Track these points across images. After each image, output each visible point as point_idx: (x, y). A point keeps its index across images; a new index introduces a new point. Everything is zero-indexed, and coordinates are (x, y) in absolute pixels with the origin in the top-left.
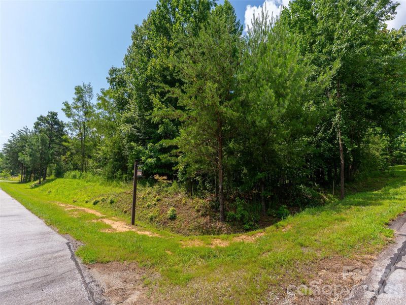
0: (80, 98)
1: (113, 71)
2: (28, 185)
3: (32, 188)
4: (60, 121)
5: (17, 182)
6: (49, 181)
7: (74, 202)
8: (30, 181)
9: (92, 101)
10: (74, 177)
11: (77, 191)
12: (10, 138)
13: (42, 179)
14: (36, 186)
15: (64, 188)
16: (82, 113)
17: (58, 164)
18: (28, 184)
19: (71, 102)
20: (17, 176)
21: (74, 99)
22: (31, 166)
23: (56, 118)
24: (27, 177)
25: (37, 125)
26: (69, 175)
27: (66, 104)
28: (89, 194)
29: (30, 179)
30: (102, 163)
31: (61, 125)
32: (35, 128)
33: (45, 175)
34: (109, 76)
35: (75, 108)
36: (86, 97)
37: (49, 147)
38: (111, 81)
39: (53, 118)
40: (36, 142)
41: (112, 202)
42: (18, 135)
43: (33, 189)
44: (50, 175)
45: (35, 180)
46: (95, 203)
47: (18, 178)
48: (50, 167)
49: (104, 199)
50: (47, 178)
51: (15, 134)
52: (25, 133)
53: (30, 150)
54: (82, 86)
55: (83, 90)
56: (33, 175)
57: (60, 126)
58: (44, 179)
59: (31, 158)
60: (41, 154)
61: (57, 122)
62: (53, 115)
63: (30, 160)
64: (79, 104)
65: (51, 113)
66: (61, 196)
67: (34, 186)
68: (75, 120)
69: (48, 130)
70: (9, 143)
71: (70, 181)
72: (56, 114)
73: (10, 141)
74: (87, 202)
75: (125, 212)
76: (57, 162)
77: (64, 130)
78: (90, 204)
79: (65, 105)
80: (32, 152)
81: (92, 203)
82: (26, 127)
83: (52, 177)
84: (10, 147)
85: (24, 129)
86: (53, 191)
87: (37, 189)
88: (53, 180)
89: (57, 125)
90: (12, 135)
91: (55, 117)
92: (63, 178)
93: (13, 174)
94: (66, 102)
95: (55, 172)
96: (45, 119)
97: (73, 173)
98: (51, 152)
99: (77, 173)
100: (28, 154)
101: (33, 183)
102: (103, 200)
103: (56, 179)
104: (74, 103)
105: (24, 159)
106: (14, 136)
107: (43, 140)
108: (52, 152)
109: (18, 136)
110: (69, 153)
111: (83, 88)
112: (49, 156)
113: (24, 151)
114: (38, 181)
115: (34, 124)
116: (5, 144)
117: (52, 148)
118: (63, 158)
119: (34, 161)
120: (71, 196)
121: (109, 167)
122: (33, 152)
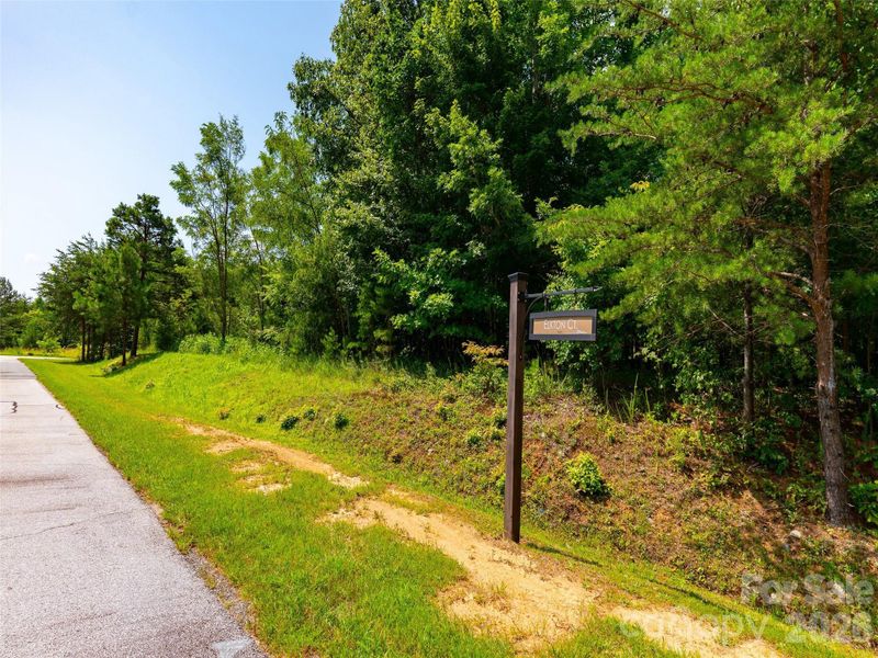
0: (214, 155)
1: (305, 69)
2: (97, 369)
3: (107, 375)
4: (165, 217)
5: (73, 360)
6: (146, 359)
7: (223, 417)
8: (101, 358)
9: (240, 165)
10: (206, 349)
11: (222, 385)
12: (55, 262)
13: (128, 355)
14: (115, 371)
15: (187, 378)
16: (217, 193)
17: (163, 321)
18: (97, 364)
19: (191, 166)
20: (74, 347)
21: (199, 156)
22: (102, 322)
23: (156, 211)
24: (94, 350)
25: (113, 227)
26: (192, 344)
27: (180, 170)
28: (262, 395)
29: (101, 353)
30: (277, 313)
31: (167, 228)
32: (110, 233)
33: (136, 344)
34: (295, 81)
35: (202, 181)
36: (228, 152)
37: (143, 277)
38: (300, 95)
39: (149, 210)
40: (113, 266)
41: (341, 424)
42: (72, 253)
43: (110, 379)
44: (145, 346)
45: (112, 356)
46: (289, 425)
47: (75, 353)
48: (146, 325)
49: (311, 412)
50: (139, 352)
51: (66, 252)
52: (86, 250)
53: (100, 285)
54: (218, 124)
55: (220, 135)
56: (107, 345)
57: (166, 230)
58: (134, 354)
59: (102, 305)
60: (125, 294)
61: (158, 221)
62: (150, 203)
63: (100, 309)
64: (212, 171)
65: (144, 198)
66: (181, 399)
67: (110, 370)
68: (201, 212)
69: (139, 238)
70: (53, 272)
71: (198, 360)
72: (155, 201)
73: (54, 268)
74: (260, 420)
75: (398, 459)
76: (162, 316)
77: (176, 238)
78: (274, 428)
79: (178, 173)
80: (103, 290)
81: (279, 424)
82: (88, 237)
83: (152, 349)
84: (56, 280)
85: (84, 241)
86: (158, 384)
87: (117, 378)
88: (153, 356)
89: (158, 227)
90: (58, 254)
91: (154, 208)
92: (176, 351)
93: (65, 343)
94: (180, 165)
95: (157, 339)
96: (132, 212)
97: (200, 340)
98: (147, 289)
99: (211, 339)
100: (96, 295)
101: (108, 364)
102: (310, 415)
103: (162, 353)
104: (200, 168)
105: (86, 307)
106: (63, 257)
107: (127, 261)
108: (150, 292)
109: (72, 256)
110: (189, 293)
111: (220, 128)
112: (142, 301)
113: (86, 287)
114: (119, 359)
115: (107, 224)
116: (44, 274)
117: (149, 282)
118: (177, 303)
119: (108, 312)
120: (210, 399)
121: (299, 324)
122: (107, 289)
